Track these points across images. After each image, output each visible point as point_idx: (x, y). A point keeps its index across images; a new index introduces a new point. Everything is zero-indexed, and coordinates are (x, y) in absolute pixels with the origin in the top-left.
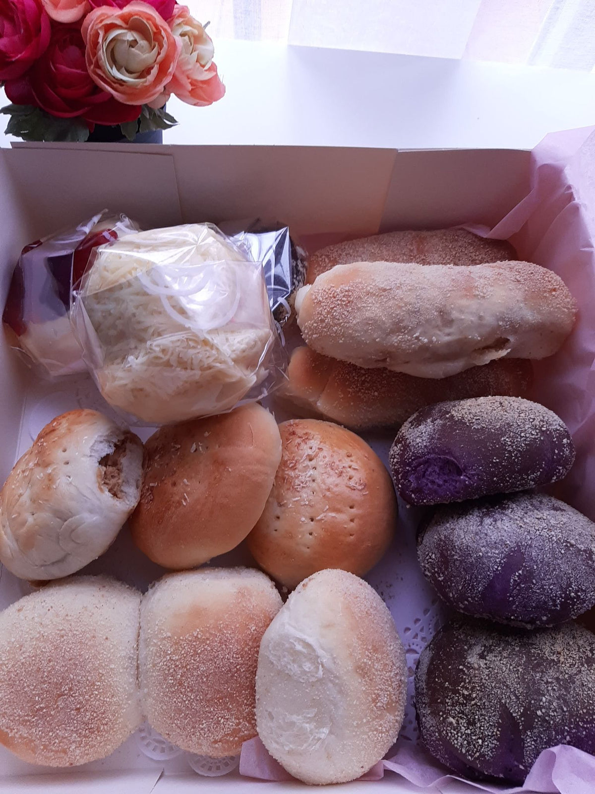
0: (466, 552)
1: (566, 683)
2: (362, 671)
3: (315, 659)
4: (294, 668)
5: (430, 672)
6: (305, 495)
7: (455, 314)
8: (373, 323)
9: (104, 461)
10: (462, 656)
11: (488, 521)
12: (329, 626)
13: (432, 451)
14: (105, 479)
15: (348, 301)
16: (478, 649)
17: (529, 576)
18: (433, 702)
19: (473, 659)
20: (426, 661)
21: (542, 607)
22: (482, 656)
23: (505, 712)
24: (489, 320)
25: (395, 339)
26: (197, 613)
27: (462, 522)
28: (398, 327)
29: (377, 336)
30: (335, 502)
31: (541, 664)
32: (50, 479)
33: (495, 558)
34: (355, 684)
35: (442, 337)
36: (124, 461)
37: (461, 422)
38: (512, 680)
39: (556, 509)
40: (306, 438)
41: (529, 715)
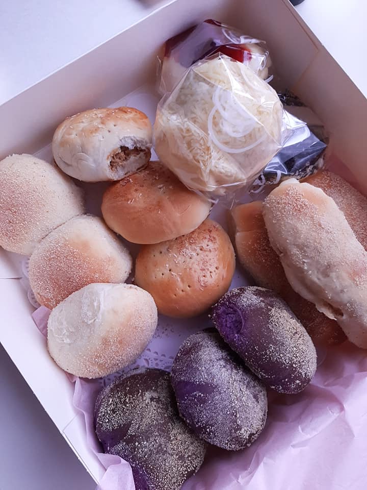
0: (197, 361)
1: (160, 450)
2: (106, 342)
3: (95, 315)
4: (85, 308)
5: (133, 377)
6: (180, 259)
7: (333, 275)
8: (296, 232)
9: (124, 149)
10: (148, 388)
11: (222, 363)
12: (115, 312)
13: (242, 311)
14: (115, 156)
15: (299, 210)
16: (155, 395)
17: (203, 401)
18: (116, 386)
19: (148, 395)
20: (139, 371)
21: (191, 416)
22: (152, 399)
23: (128, 425)
24: (345, 297)
25: (295, 251)
26: (85, 245)
27: (214, 349)
28: (302, 247)
29: (290, 240)
30: (186, 276)
31: (164, 431)
32: (97, 130)
33: (202, 377)
34: (98, 343)
35: (314, 276)
36: (132, 158)
37: (269, 317)
38: (146, 421)
40: (212, 240)
41: (132, 439)
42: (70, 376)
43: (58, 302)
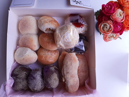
0: (36, 73)
1: (20, 82)
2: (24, 59)
3: (25, 54)
4: (24, 51)
6: (47, 54)
7: (68, 74)
8: (67, 63)
9: (50, 29)
11: (40, 76)
12: (28, 55)
13: (50, 70)
14: (47, 29)
15: (71, 59)
16: (26, 73)
17: (32, 79)
19: (25, 72)
20: (27, 67)
21: (29, 81)
22: (25, 73)
23: (18, 75)
24: (67, 79)
25: (65, 66)
26: (32, 41)
27: (41, 73)
28: (66, 66)
29: (65, 63)
30: (46, 57)
31: (23, 80)
32: (47, 23)
33: (35, 76)
34: (22, 58)
35: (65, 72)
36: (50, 31)
37: (53, 73)
38: (21, 76)
39: (42, 85)
40: (55, 54)
41: (17, 78)
42: (15, 60)
43: (21, 47)
